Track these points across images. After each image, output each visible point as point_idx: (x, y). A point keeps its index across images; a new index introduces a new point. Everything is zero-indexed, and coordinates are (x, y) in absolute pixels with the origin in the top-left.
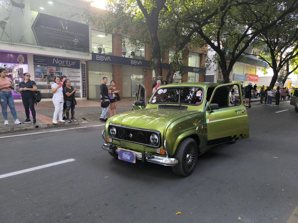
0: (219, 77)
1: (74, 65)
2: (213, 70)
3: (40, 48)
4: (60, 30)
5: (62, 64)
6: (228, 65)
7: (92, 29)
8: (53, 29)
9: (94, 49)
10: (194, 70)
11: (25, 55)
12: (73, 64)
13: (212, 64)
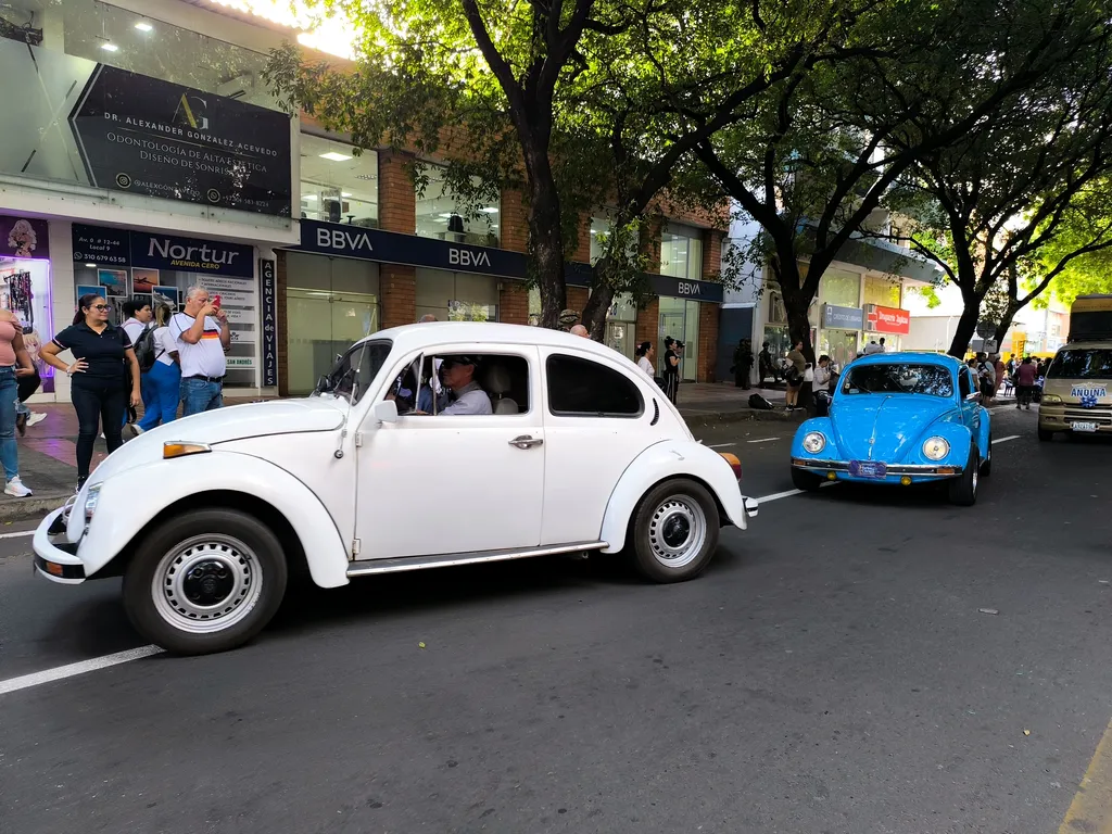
0: (773, 316)
1: (230, 262)
2: (750, 291)
3: (102, 198)
4: (180, 132)
5: (184, 259)
6: (803, 272)
7: (302, 132)
8: (154, 126)
9: (310, 201)
10: (683, 288)
11: (40, 225)
12: (227, 260)
13: (748, 267)
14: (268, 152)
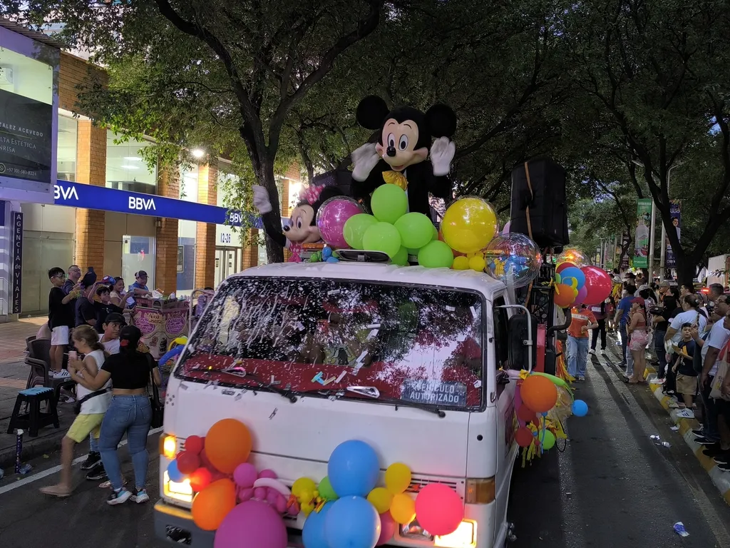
14: (38, 134)
